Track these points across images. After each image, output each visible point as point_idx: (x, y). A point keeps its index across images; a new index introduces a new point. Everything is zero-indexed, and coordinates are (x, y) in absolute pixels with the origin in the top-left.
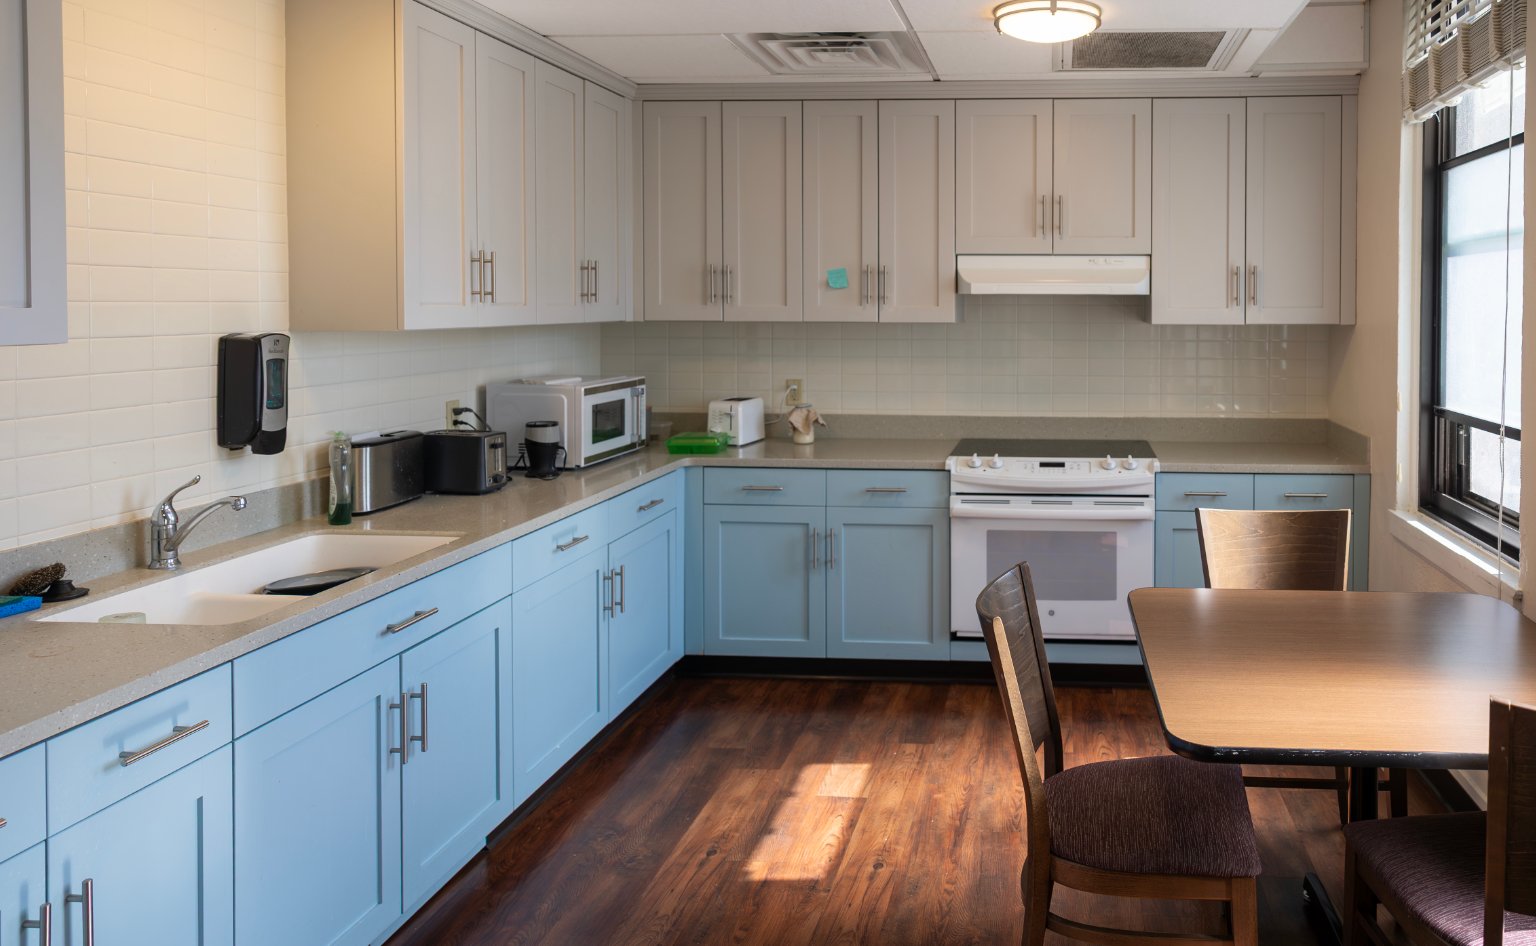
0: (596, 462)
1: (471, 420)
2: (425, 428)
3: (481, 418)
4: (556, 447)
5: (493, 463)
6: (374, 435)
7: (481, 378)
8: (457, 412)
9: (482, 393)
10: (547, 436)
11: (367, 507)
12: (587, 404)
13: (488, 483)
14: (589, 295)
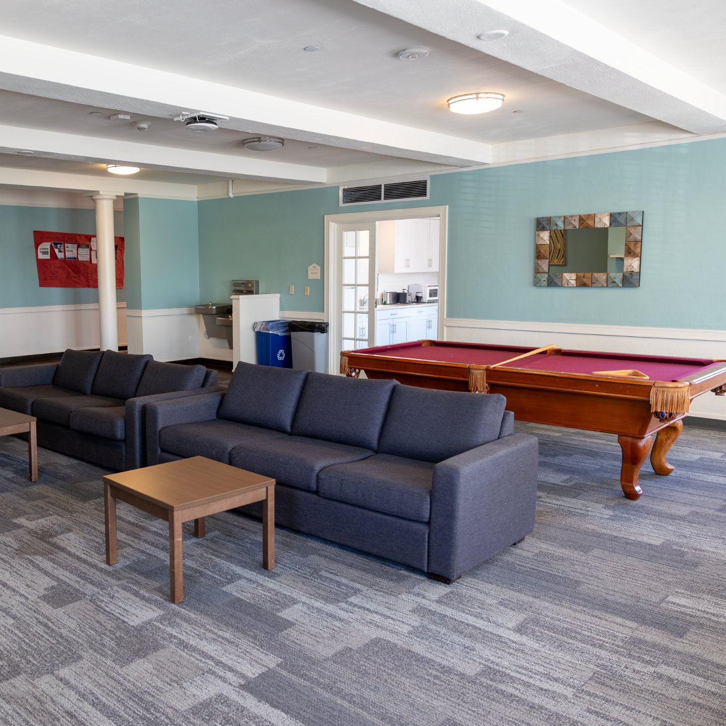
0: (429, 302)
1: (406, 291)
2: (398, 292)
3: (408, 291)
4: (421, 297)
5: (408, 299)
6: (390, 291)
7: (409, 283)
8: (404, 290)
9: (409, 287)
10: (420, 295)
11: (388, 303)
12: (428, 289)
13: (407, 302)
14: (430, 266)
